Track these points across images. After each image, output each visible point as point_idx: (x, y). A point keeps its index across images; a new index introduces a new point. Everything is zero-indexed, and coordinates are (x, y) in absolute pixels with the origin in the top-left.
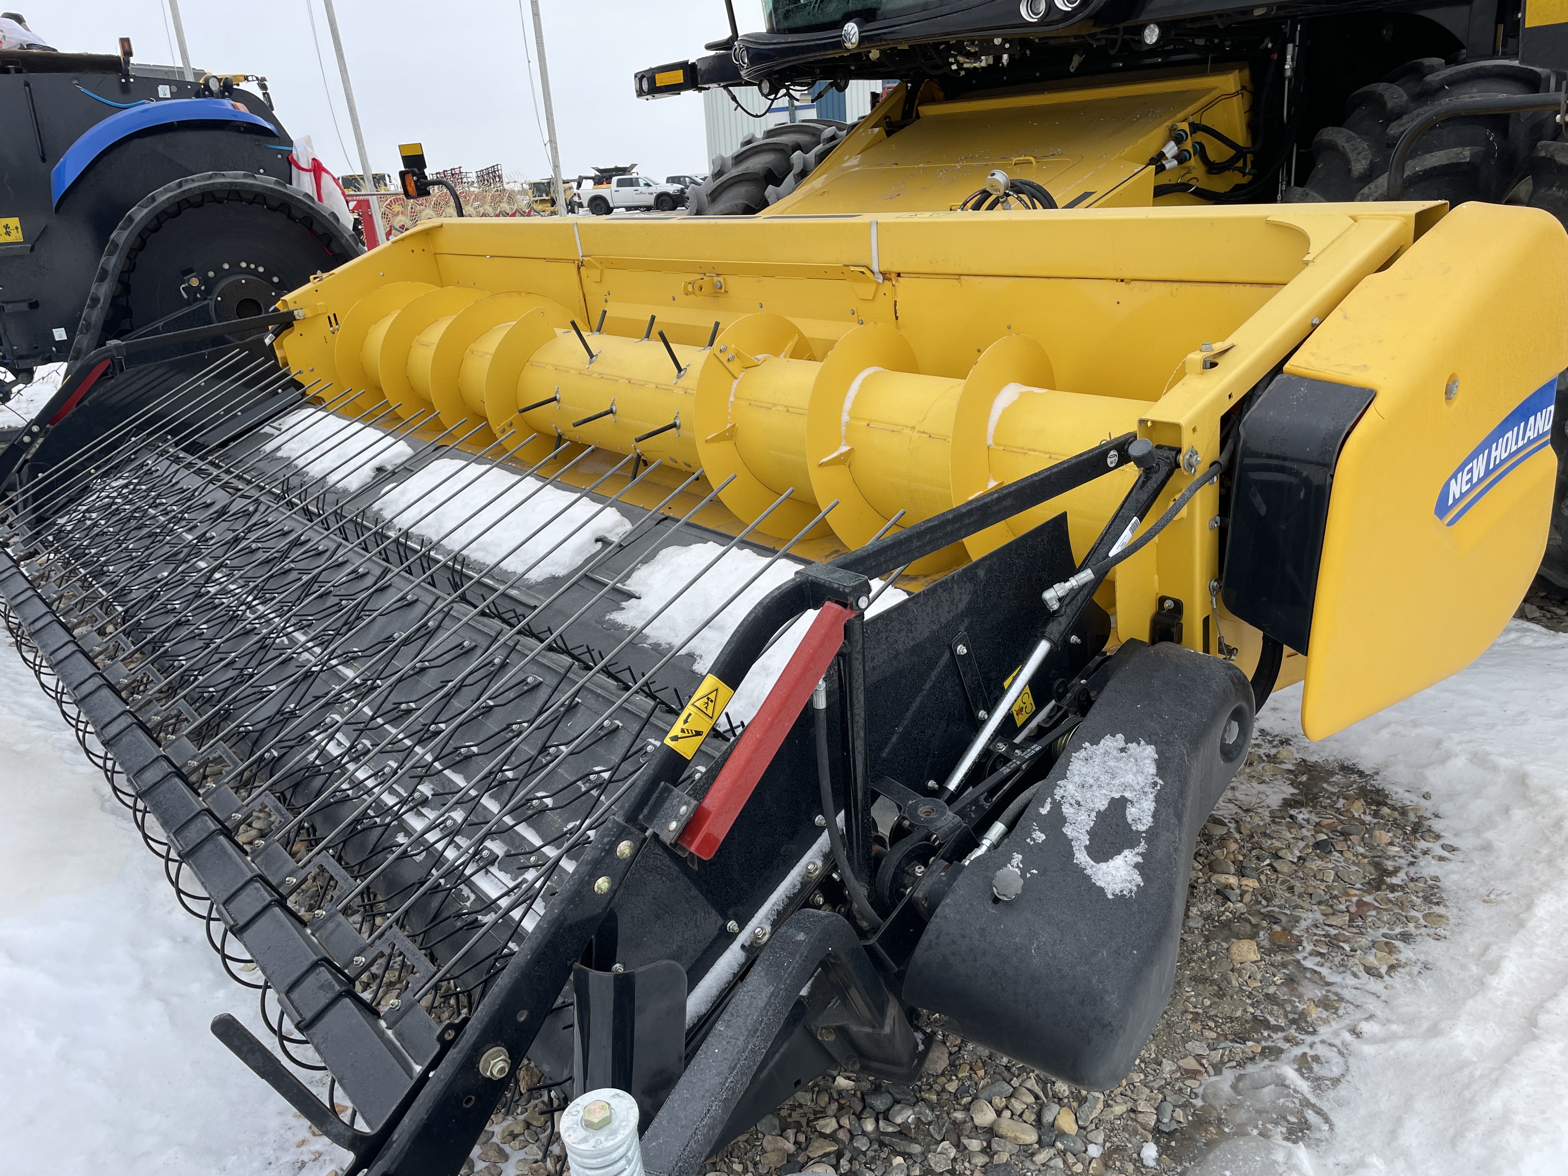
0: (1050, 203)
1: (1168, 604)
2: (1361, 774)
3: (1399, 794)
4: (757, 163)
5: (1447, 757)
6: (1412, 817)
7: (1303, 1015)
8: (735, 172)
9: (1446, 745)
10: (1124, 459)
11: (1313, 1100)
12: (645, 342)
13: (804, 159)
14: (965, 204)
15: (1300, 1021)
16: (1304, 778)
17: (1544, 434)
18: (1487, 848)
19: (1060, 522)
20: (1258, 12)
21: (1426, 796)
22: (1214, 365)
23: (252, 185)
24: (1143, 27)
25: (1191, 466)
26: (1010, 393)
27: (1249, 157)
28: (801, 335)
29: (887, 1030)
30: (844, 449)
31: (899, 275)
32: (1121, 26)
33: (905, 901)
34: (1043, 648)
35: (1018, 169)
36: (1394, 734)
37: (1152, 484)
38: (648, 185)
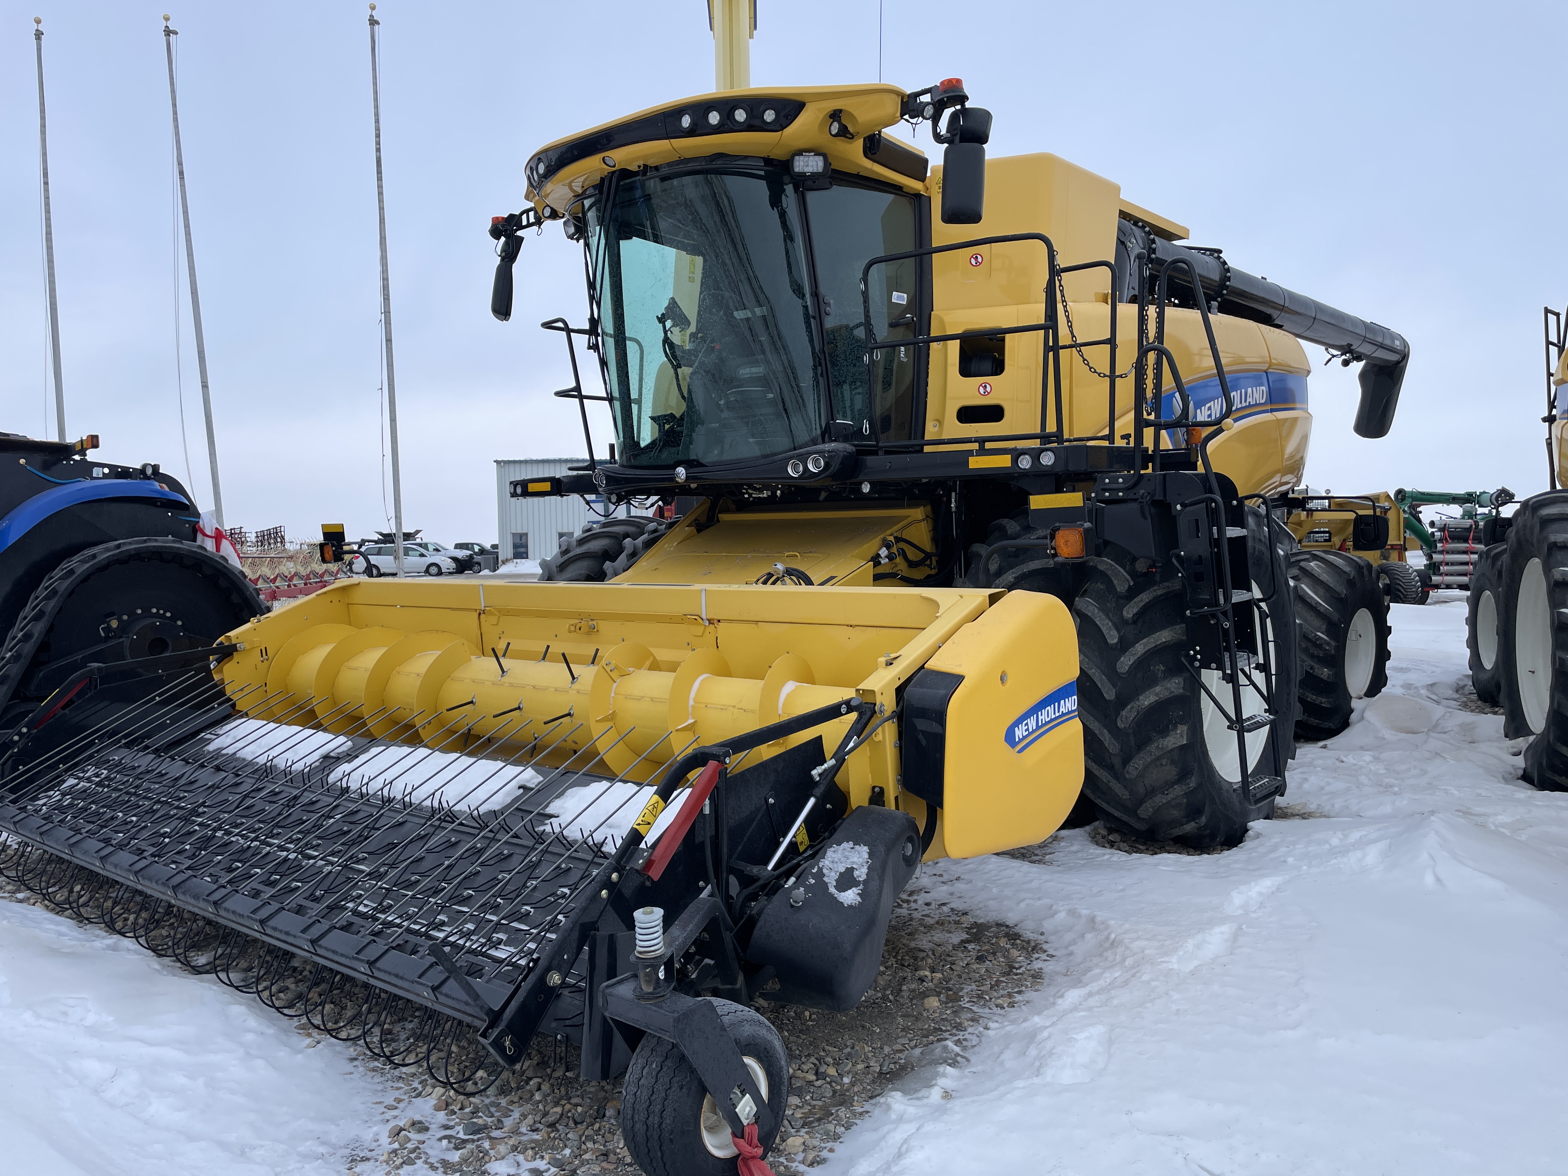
0: (809, 582)
1: (877, 789)
2: (1007, 926)
3: (1028, 935)
4: (596, 545)
5: (1056, 913)
6: (1033, 944)
7: (960, 1024)
8: (579, 551)
9: (1054, 907)
10: (850, 710)
11: (961, 1053)
12: (542, 662)
13: (634, 545)
14: (758, 580)
15: (959, 1027)
16: (975, 930)
17: (1073, 711)
18: (1071, 954)
19: (818, 741)
20: (924, 481)
21: (1042, 934)
22: (891, 664)
23: (179, 548)
24: (861, 483)
25: (881, 712)
26: (790, 686)
27: (934, 559)
28: (654, 658)
29: (738, 986)
30: (691, 721)
31: (719, 621)
32: (848, 481)
33: (746, 916)
34: (812, 801)
35: (788, 559)
36: (1028, 905)
37: (864, 720)
38: (437, 550)
